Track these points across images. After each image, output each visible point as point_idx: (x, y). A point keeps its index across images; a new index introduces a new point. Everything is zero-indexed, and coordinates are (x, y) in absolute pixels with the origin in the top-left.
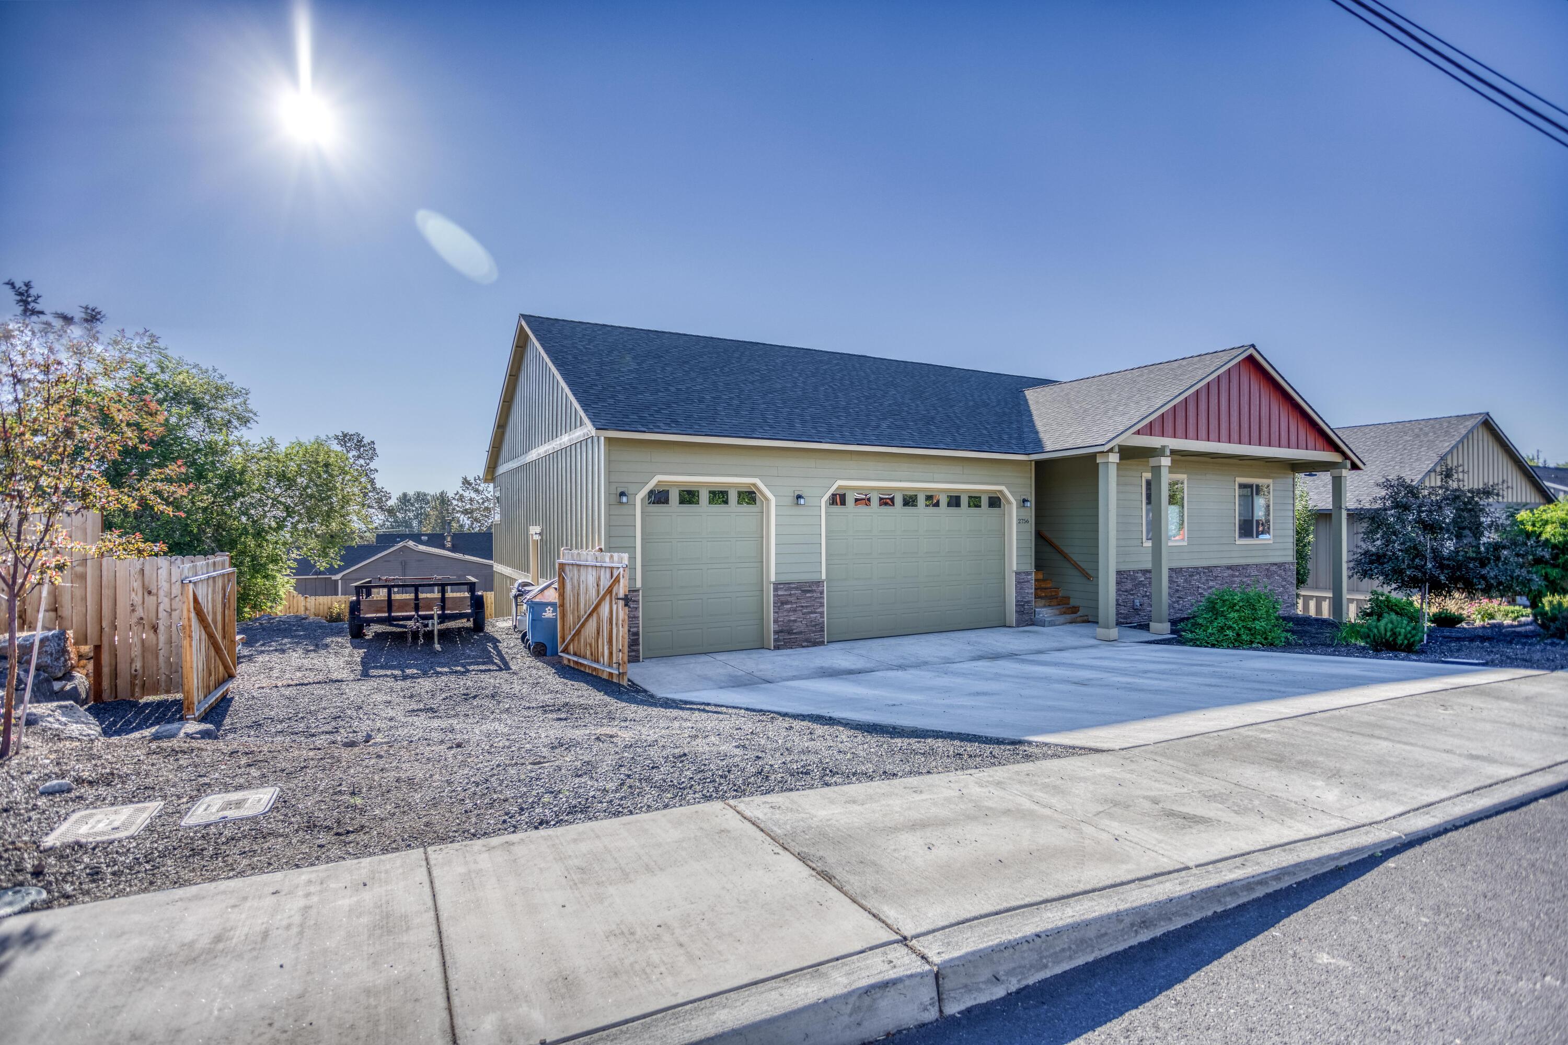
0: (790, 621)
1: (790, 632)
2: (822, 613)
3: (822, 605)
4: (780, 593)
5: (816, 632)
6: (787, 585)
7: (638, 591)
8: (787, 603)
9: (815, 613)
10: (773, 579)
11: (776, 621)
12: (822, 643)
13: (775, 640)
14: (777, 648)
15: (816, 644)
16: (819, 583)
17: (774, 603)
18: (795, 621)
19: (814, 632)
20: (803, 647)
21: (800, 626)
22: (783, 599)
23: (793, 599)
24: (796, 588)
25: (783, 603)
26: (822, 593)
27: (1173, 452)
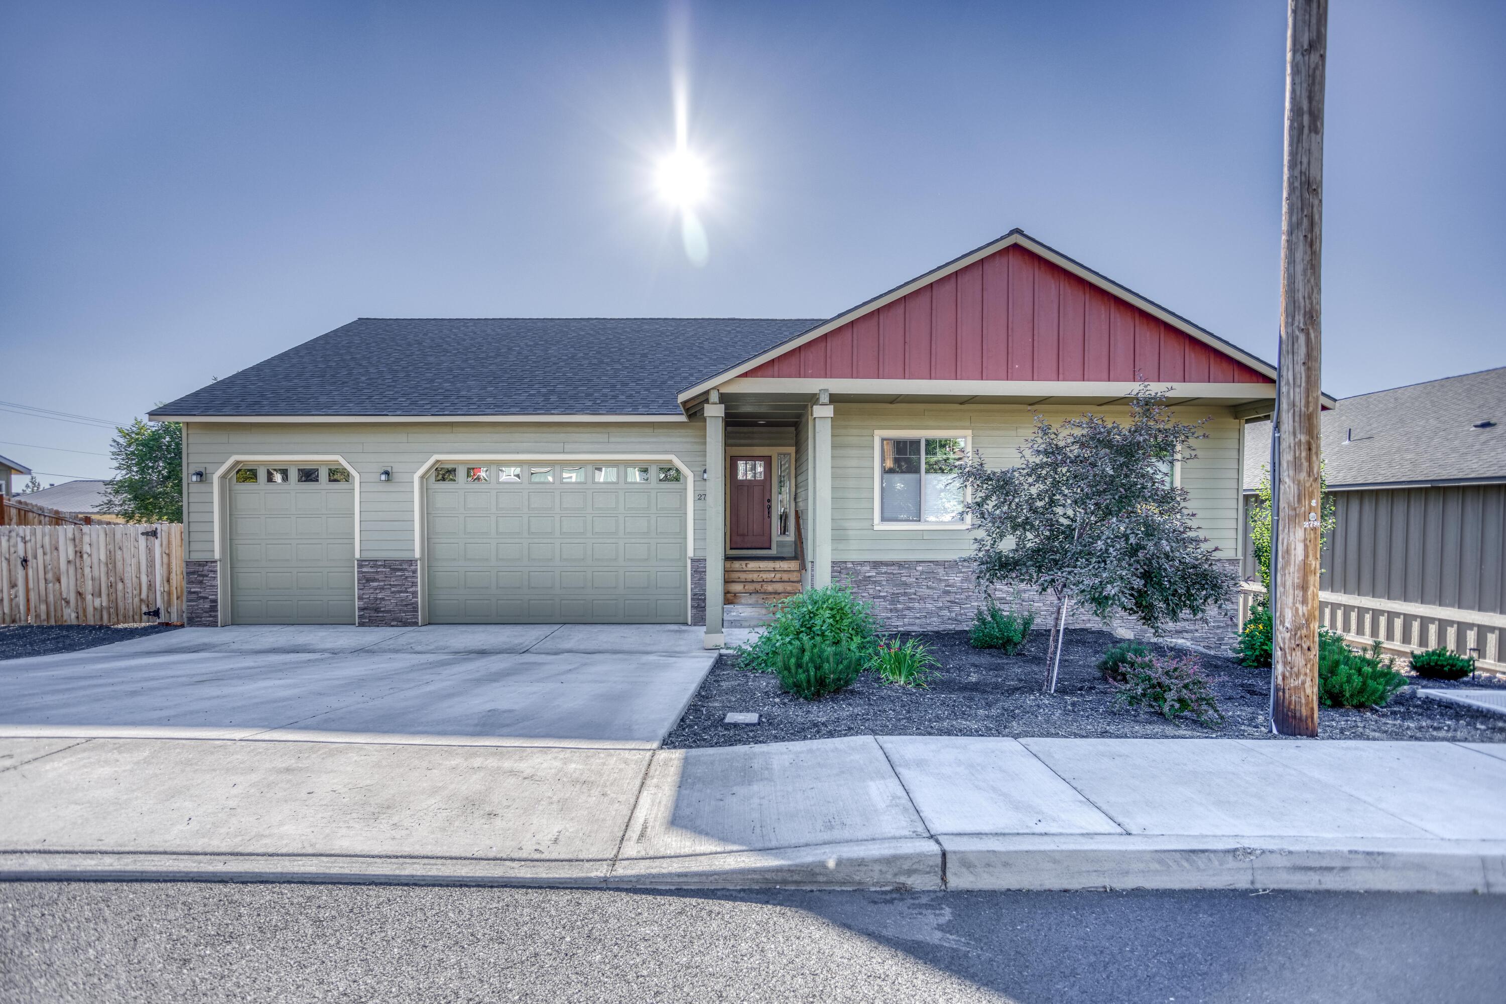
0: (376, 599)
1: (377, 610)
2: (415, 594)
3: (414, 584)
4: (364, 570)
5: (408, 612)
6: (374, 563)
7: (215, 562)
8: (374, 580)
9: (407, 592)
10: (357, 555)
11: (360, 598)
12: (416, 624)
13: (360, 617)
14: (361, 624)
15: (405, 624)
16: (411, 562)
17: (359, 580)
18: (383, 599)
19: (405, 612)
20: (392, 626)
21: (390, 603)
22: (368, 576)
23: (380, 577)
24: (385, 566)
25: (368, 580)
26: (415, 572)
27: (835, 399)
